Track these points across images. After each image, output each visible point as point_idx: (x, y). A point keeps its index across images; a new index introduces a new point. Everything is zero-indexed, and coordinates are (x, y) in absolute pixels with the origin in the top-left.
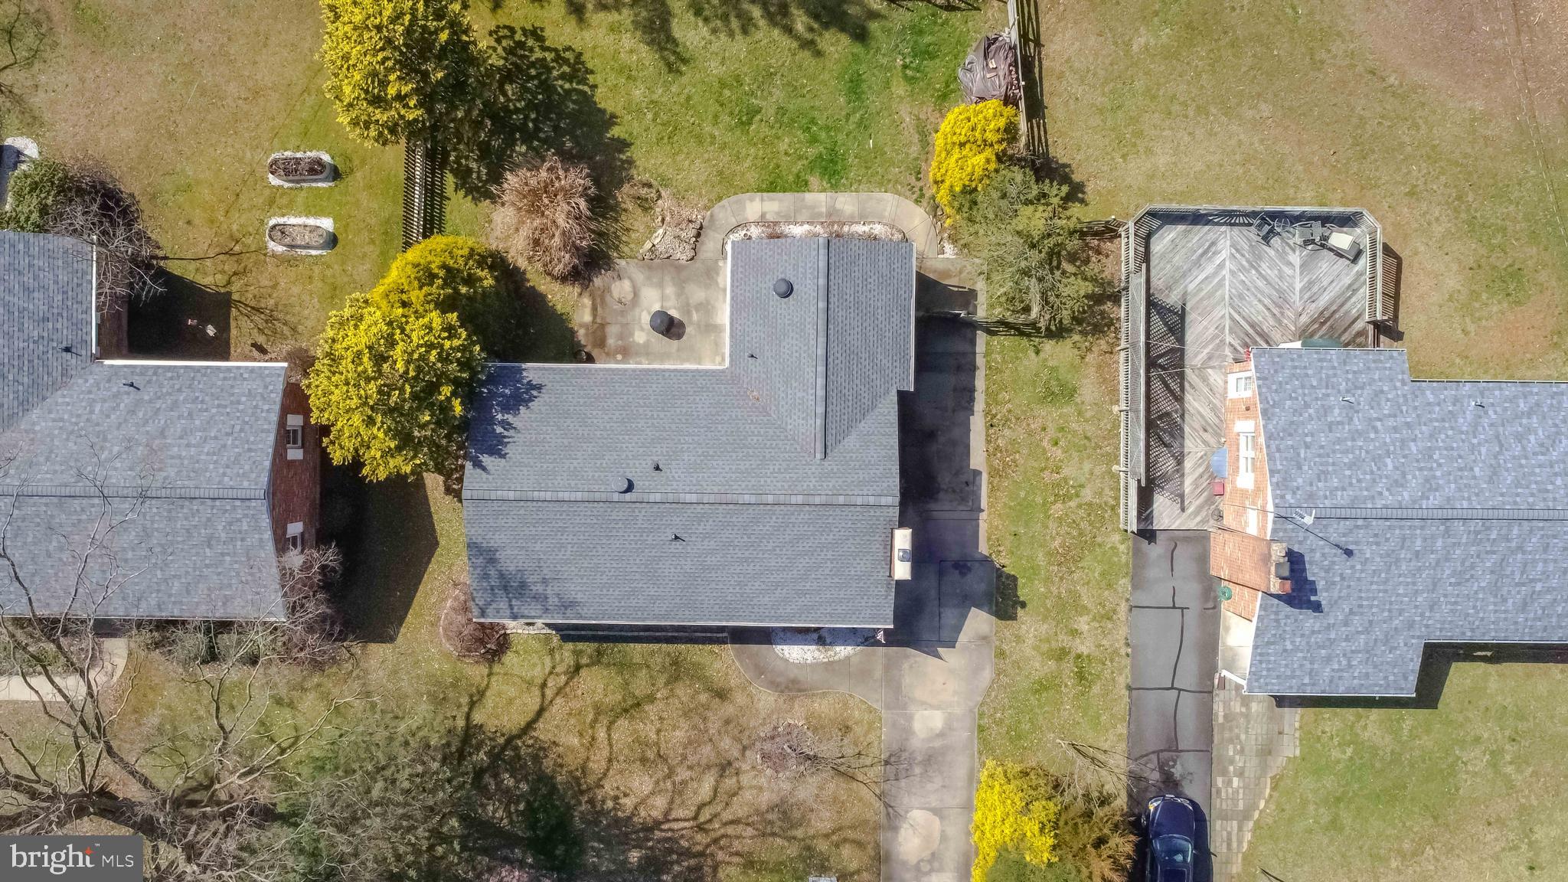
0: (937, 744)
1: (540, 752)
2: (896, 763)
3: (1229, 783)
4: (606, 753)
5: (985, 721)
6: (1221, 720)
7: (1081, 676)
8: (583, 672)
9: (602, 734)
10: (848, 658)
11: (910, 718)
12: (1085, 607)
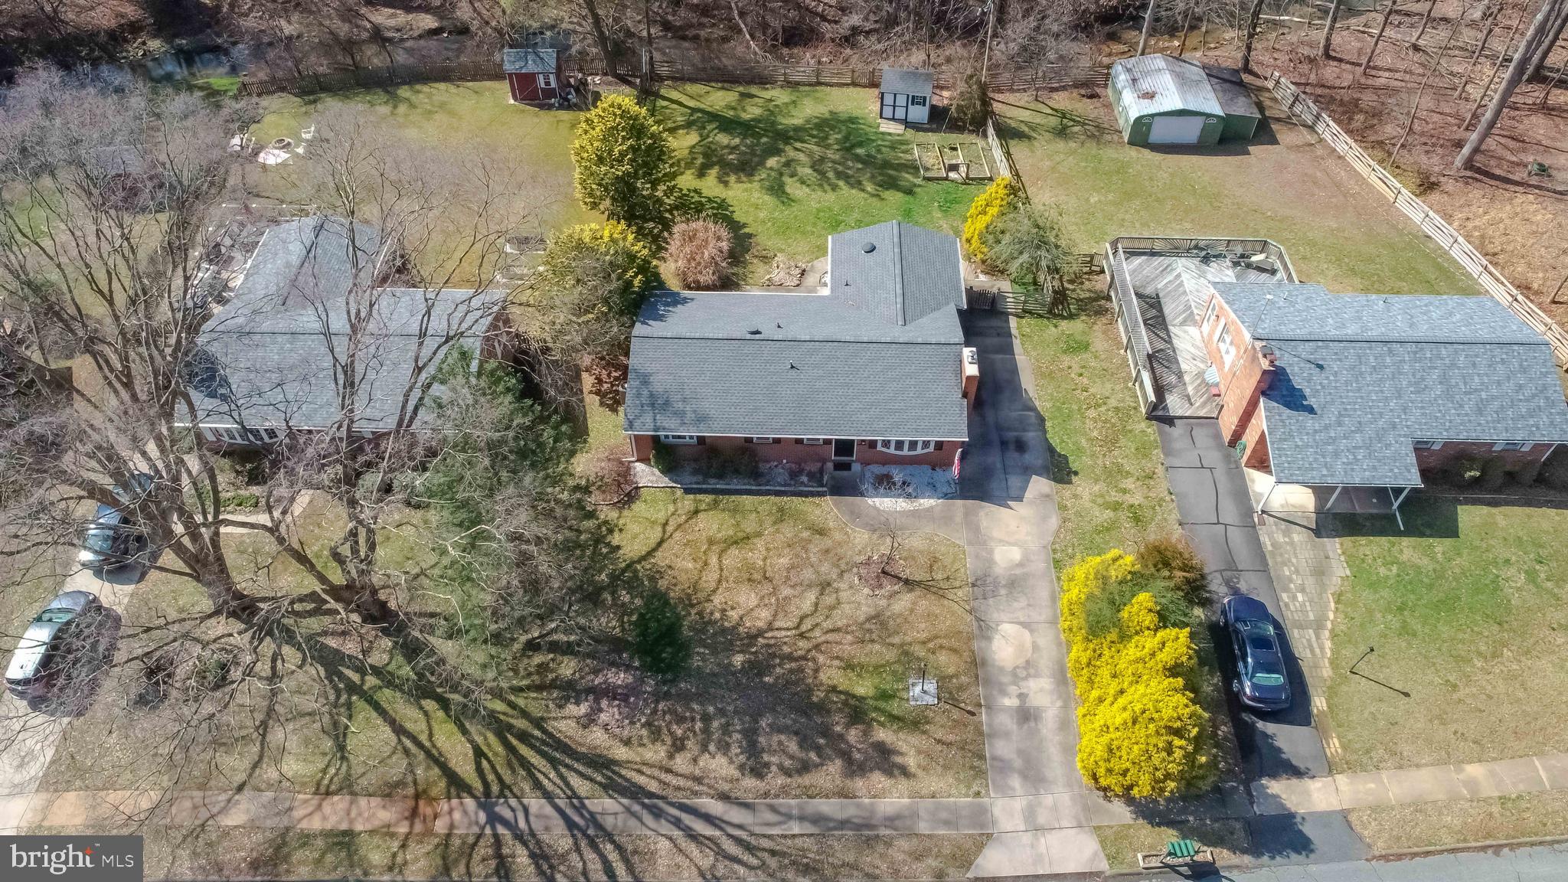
0: (1018, 571)
1: (655, 575)
2: (983, 585)
3: (1295, 598)
4: (716, 576)
5: (1058, 556)
6: (1270, 548)
7: (1137, 519)
8: (701, 516)
9: (714, 560)
10: (932, 507)
11: (991, 552)
12: (1128, 473)
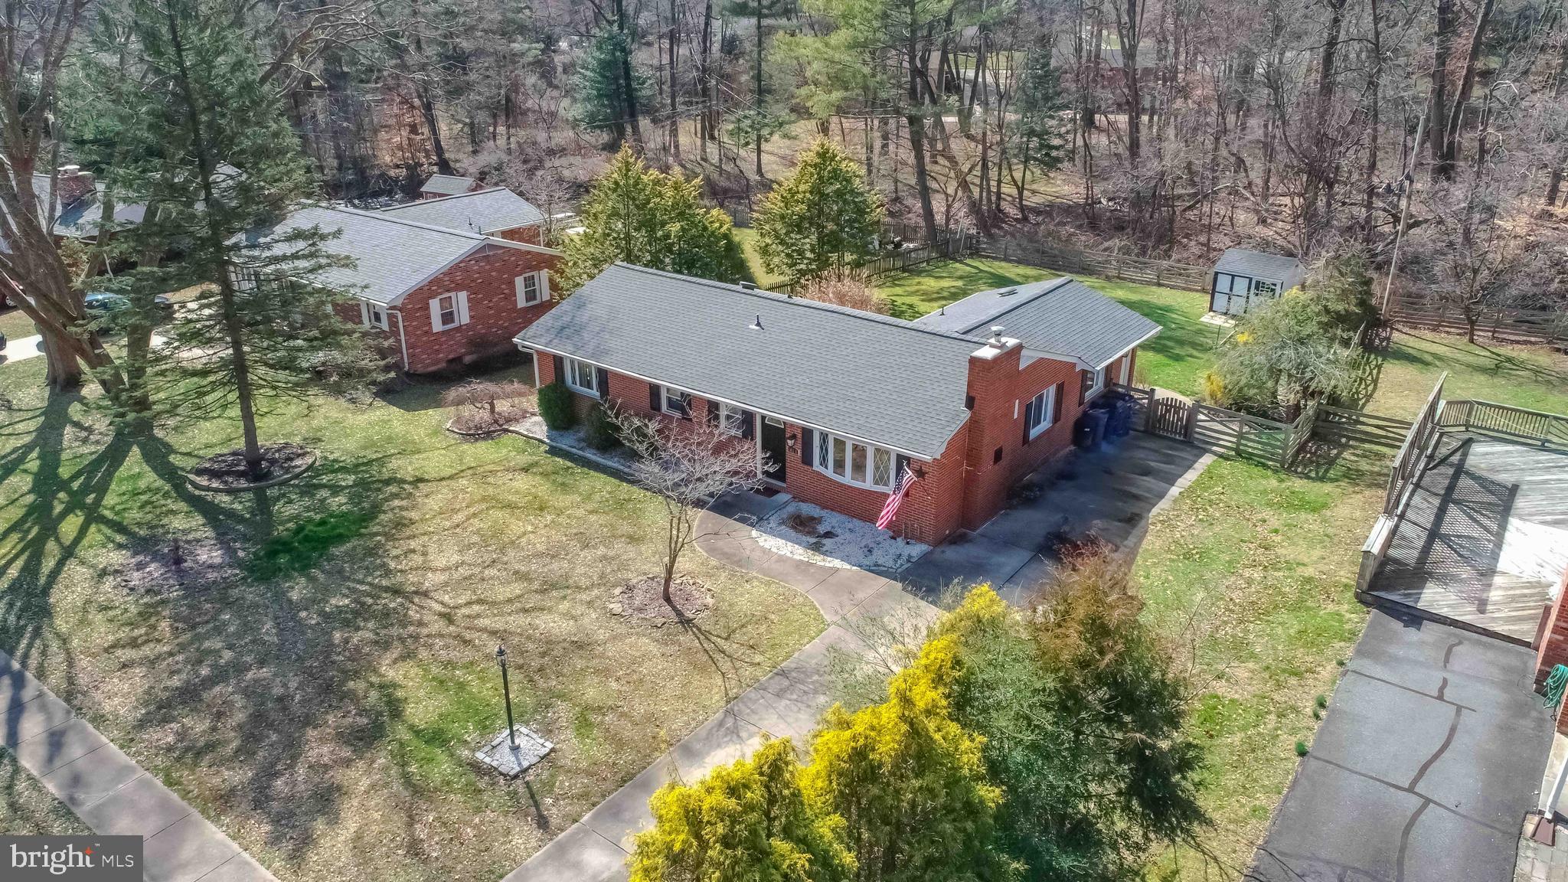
1: (400, 496)
10: (834, 570)
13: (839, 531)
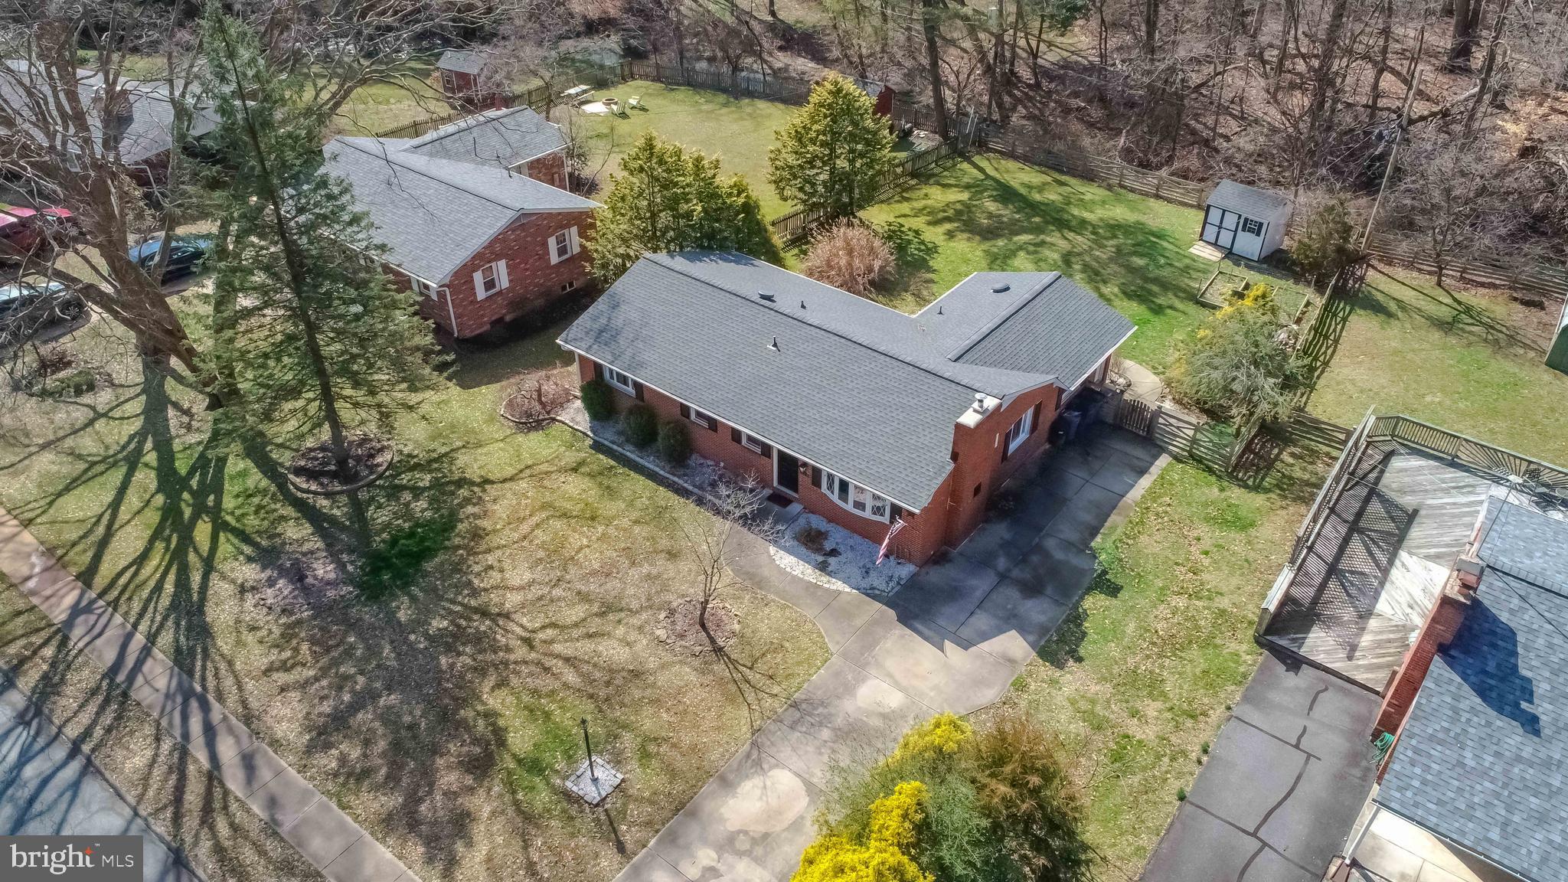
0: (874, 722)
2: (807, 711)
7: (1117, 757)
10: (839, 593)
11: (861, 680)
13: (841, 548)
